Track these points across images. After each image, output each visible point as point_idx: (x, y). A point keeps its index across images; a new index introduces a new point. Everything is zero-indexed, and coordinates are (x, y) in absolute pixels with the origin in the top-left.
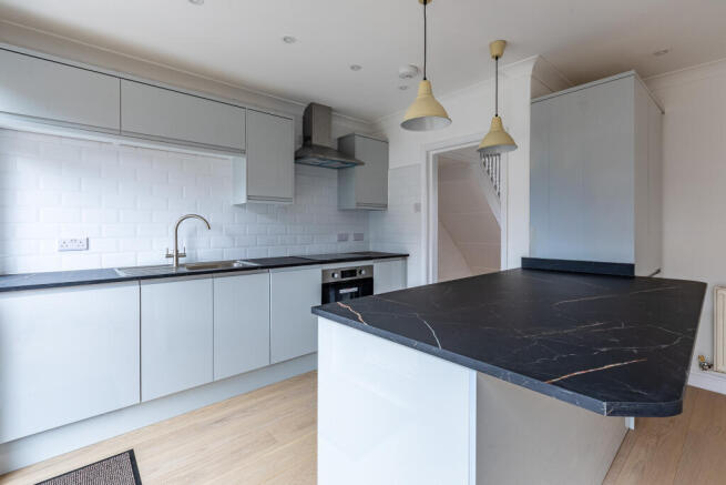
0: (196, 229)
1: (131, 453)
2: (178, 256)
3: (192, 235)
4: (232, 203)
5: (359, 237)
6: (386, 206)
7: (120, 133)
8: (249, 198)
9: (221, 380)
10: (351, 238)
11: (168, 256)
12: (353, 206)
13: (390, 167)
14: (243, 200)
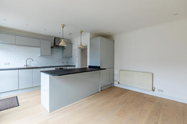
0: (31, 61)
1: (17, 97)
2: (27, 66)
3: (30, 62)
4: (38, 56)
5: (67, 62)
6: (72, 56)
7: (15, 45)
8: (41, 55)
9: (34, 87)
10: (65, 63)
11: (25, 66)
12: (64, 56)
13: (73, 49)
14: (40, 56)
